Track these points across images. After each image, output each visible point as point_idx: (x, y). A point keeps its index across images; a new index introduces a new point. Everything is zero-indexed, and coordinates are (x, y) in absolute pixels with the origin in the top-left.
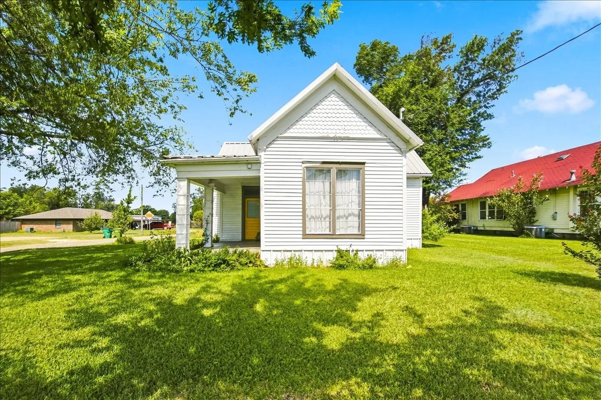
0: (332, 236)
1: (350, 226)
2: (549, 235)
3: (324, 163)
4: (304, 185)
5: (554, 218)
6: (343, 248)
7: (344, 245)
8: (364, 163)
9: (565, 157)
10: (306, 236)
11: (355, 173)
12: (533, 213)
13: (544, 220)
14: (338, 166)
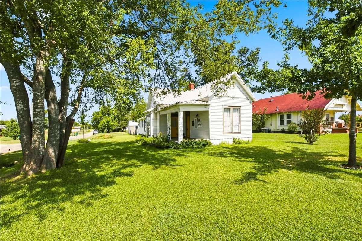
0: (232, 133)
1: (236, 129)
2: (269, 131)
3: (229, 106)
4: (223, 114)
5: (271, 125)
6: (235, 137)
7: (235, 136)
8: (240, 107)
9: (272, 100)
10: (224, 133)
11: (237, 110)
12: (264, 123)
13: (268, 126)
14: (233, 107)
